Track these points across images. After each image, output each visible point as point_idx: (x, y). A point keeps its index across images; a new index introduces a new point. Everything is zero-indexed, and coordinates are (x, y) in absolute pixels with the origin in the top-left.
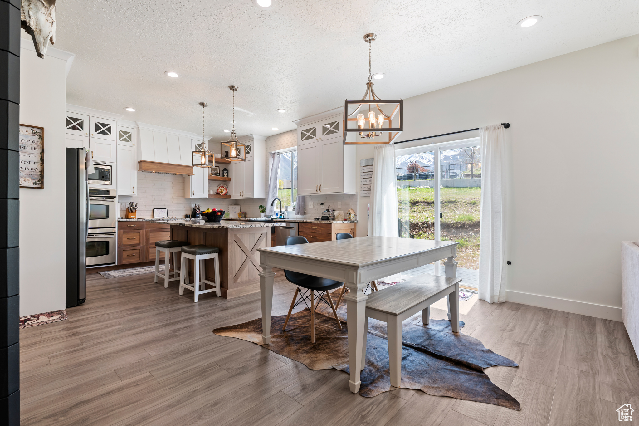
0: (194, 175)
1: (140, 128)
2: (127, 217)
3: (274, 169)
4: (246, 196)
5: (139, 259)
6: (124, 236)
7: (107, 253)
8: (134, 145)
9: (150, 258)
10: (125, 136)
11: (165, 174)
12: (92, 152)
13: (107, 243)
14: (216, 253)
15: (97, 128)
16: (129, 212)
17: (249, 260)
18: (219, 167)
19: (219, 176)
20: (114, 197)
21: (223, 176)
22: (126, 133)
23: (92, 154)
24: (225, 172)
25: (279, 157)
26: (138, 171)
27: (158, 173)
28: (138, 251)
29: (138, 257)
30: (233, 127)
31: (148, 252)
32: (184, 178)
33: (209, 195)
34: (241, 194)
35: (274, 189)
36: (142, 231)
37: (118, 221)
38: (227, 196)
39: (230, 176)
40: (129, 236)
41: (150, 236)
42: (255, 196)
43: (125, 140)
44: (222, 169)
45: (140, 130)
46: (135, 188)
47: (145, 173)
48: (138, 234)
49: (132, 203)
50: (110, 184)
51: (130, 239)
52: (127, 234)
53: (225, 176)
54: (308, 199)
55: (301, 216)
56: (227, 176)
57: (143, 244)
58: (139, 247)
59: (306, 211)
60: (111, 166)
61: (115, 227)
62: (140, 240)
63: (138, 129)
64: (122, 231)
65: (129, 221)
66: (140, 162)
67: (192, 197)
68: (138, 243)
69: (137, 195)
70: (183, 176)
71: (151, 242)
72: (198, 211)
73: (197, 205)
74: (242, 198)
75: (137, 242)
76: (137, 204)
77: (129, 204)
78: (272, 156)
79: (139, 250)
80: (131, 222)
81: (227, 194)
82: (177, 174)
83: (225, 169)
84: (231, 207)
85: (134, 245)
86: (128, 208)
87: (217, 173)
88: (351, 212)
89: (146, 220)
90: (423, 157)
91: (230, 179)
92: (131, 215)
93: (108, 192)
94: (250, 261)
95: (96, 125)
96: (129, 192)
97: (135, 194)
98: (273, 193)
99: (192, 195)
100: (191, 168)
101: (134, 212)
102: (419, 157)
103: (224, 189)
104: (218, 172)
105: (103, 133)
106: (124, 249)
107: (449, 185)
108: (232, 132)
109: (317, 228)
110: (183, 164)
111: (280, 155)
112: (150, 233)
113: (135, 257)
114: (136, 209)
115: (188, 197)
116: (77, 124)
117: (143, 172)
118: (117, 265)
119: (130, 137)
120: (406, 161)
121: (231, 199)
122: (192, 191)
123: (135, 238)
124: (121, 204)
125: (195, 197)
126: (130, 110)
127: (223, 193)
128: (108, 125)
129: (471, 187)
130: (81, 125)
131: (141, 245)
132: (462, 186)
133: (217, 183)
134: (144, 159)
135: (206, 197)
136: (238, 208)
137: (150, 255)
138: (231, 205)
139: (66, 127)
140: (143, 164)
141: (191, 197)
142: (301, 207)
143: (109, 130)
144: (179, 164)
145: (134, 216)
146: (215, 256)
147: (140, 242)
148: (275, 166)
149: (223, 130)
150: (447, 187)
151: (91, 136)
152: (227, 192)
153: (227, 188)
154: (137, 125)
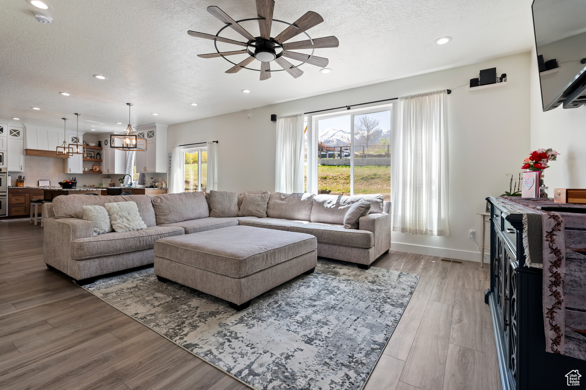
2: (16, 186)
3: (130, 155)
4: (111, 172)
6: (13, 197)
8: (21, 138)
10: (15, 133)
11: (48, 157)
16: (18, 182)
18: (94, 152)
19: (94, 158)
20: (5, 173)
21: (97, 158)
22: (15, 131)
24: (98, 155)
26: (25, 155)
28: (23, 207)
29: (23, 211)
32: (64, 159)
33: (84, 171)
34: (108, 170)
35: (130, 168)
36: (27, 195)
37: (8, 188)
39: (102, 158)
40: (17, 198)
42: (116, 173)
44: (96, 153)
45: (26, 128)
46: (22, 166)
47: (31, 156)
48: (24, 197)
50: (2, 164)
51: (17, 200)
52: (16, 196)
53: (98, 158)
54: (146, 175)
55: (142, 185)
56: (100, 158)
57: (27, 203)
58: (24, 205)
59: (145, 183)
60: (2, 153)
61: (5, 192)
62: (25, 200)
63: (24, 128)
64: (11, 195)
65: (17, 188)
66: (26, 150)
67: (69, 172)
68: (24, 202)
69: (24, 171)
73: (74, 178)
74: (109, 173)
76: (24, 177)
77: (18, 177)
80: (19, 189)
81: (100, 171)
83: (98, 154)
84: (103, 180)
85: (20, 204)
86: (17, 179)
88: (164, 183)
89: (32, 188)
90: (343, 136)
91: (102, 160)
92: (20, 185)
93: (1, 169)
96: (17, 169)
98: (129, 171)
100: (68, 154)
101: (22, 182)
102: (340, 136)
103: (97, 167)
104: (93, 156)
106: (13, 206)
107: (325, 163)
113: (21, 211)
114: (24, 181)
115: (66, 173)
117: (29, 156)
118: (7, 216)
119: (18, 133)
120: (328, 139)
121: (103, 174)
122: (69, 168)
123: (21, 199)
124: (11, 177)
125: (72, 172)
126: (16, 119)
127: (97, 170)
128: (1, 127)
129: (339, 166)
132: (334, 164)
133: (92, 163)
134: (29, 148)
136: (109, 180)
137: (31, 209)
138: (104, 178)
140: (29, 151)
142: (141, 180)
145: (22, 185)
148: (130, 153)
149: (90, 129)
150: (324, 165)
152: (100, 169)
153: (100, 166)
154: (24, 125)
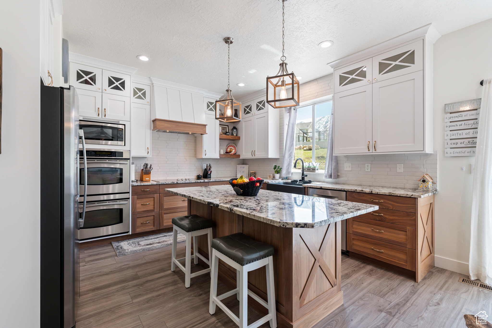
0: (207, 134)
1: (154, 84)
2: (142, 180)
3: (291, 126)
4: (259, 155)
5: (153, 226)
6: (138, 201)
7: (121, 221)
8: (148, 102)
9: (165, 224)
10: (140, 94)
11: (179, 133)
12: (105, 109)
13: (121, 210)
14: (270, 256)
15: (111, 83)
16: (143, 174)
17: (317, 264)
18: (228, 126)
19: (229, 135)
20: (128, 159)
21: (232, 135)
22: (140, 90)
23: (105, 111)
24: (235, 131)
25: (296, 112)
26: (152, 130)
27: (172, 132)
28: (152, 218)
29: (153, 224)
30: (283, 56)
31: (162, 218)
32: (196, 137)
33: (220, 155)
34: (253, 153)
35: (291, 147)
36: (156, 196)
37: (132, 186)
38: (236, 156)
39: (239, 135)
40: (143, 201)
41: (165, 201)
42: (270, 156)
43: (139, 97)
44: (231, 128)
45: (154, 86)
46: (149, 149)
47: (160, 133)
48: (153, 199)
49: (147, 165)
50: (124, 145)
51: (144, 205)
52: (141, 199)
53: (235, 135)
55: (335, 180)
56: (237, 135)
57: (157, 210)
58: (153, 214)
59: (339, 174)
60: (125, 125)
61: (128, 193)
62: (154, 205)
63: (152, 86)
64: (136, 196)
65: (144, 185)
66: (154, 121)
68: (153, 209)
69: (151, 156)
70: (195, 136)
71: (165, 207)
72: (210, 172)
73: (209, 165)
74: (254, 157)
75: (151, 208)
76: (151, 165)
77: (144, 165)
78: (287, 112)
79: (153, 216)
80: (145, 186)
81: (236, 153)
82: (190, 133)
83: (235, 128)
84: (239, 166)
85: (148, 211)
86: (143, 169)
87: (227, 132)
88: (427, 178)
89: (160, 184)
91: (240, 138)
92: (146, 178)
93: (121, 154)
94: (319, 268)
95: (109, 79)
96: (143, 154)
97: (149, 155)
98: (290, 152)
99: (204, 155)
100: (203, 127)
101: (148, 174)
103: (233, 148)
105: (116, 88)
106: (138, 216)
108: (281, 62)
109: (383, 201)
110: (196, 122)
111: (297, 110)
112: (164, 197)
113: (149, 224)
114: (150, 171)
115: (199, 157)
116: (89, 78)
117: (157, 132)
118: (131, 234)
119: (144, 94)
121: (241, 158)
122: (204, 151)
123: (149, 204)
124: (136, 166)
125: (207, 157)
126: (144, 58)
128: (122, 79)
130: (93, 79)
131: (155, 211)
133: (226, 142)
134: (158, 117)
135: (218, 157)
136: (246, 167)
137: (164, 221)
138: (239, 164)
139: (77, 81)
140: (157, 122)
141: (203, 157)
142: (334, 169)
143: (123, 84)
144: (193, 122)
145: (148, 179)
146: (268, 261)
147: (154, 208)
148: (291, 121)
149: (237, 84)
151: (104, 91)
152: (236, 152)
153: (236, 147)
154: (151, 81)
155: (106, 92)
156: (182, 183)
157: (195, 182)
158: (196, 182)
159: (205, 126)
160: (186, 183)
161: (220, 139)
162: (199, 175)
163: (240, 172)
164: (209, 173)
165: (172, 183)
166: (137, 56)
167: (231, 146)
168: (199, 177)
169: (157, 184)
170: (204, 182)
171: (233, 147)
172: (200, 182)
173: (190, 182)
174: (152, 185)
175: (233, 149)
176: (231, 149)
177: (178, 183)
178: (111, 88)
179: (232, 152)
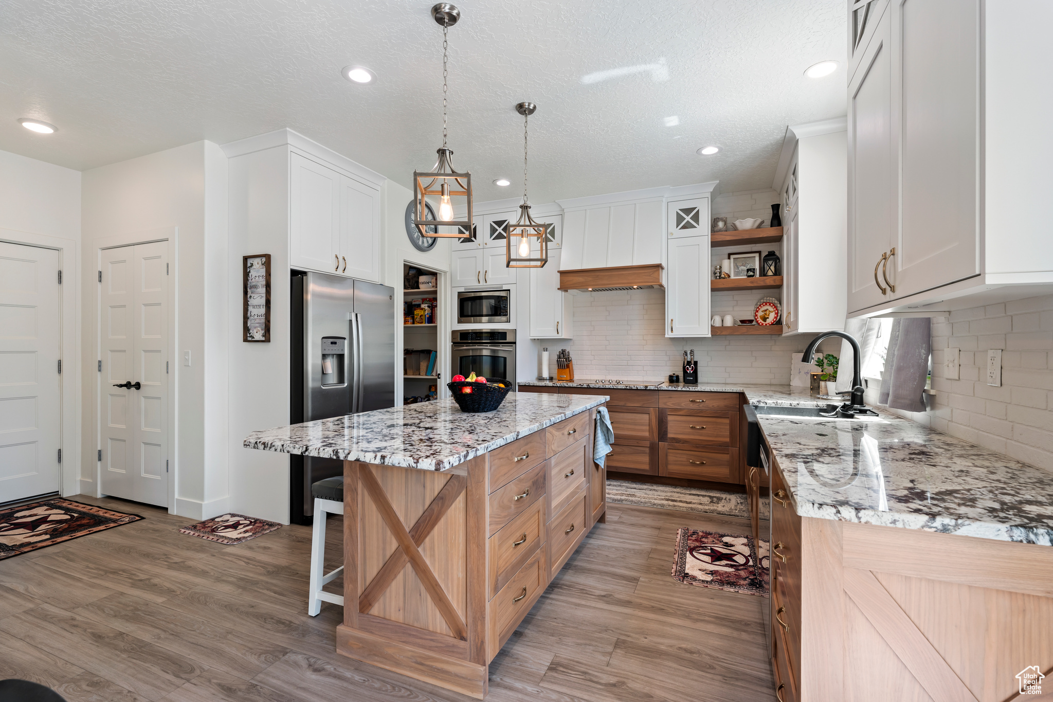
1: (565, 210)
4: (793, 326)
8: (558, 244)
12: (486, 272)
15: (492, 230)
17: (402, 556)
18: (760, 252)
21: (763, 274)
23: (486, 275)
24: (770, 262)
34: (788, 319)
44: (763, 256)
49: (563, 352)
50: (508, 320)
53: (770, 274)
56: (777, 274)
59: (935, 393)
60: (509, 290)
82: (635, 287)
83: (771, 256)
87: (748, 270)
91: (783, 280)
93: (504, 335)
94: (409, 564)
95: (491, 226)
97: (562, 335)
99: (670, 332)
100: (653, 269)
103: (771, 309)
105: (500, 236)
119: (553, 232)
121: (783, 334)
122: (670, 321)
125: (677, 334)
127: (767, 321)
128: (505, 221)
130: (474, 232)
133: (756, 295)
135: (705, 333)
140: (562, 278)
141: (668, 336)
151: (485, 246)
152: (778, 318)
153: (779, 305)
154: (560, 206)
155: (487, 246)
156: (597, 387)
157: (624, 388)
158: (628, 388)
159: (659, 267)
160: (607, 387)
161: (713, 290)
162: (674, 374)
163: (800, 372)
164: (689, 372)
165: (579, 386)
166: (494, 181)
167: (766, 304)
168: (673, 379)
169: (553, 386)
170: (646, 390)
171: (770, 305)
172: (635, 388)
173: (615, 387)
174: (545, 386)
175: (772, 312)
176: (766, 310)
177: (590, 388)
178: (494, 239)
179: (768, 318)
